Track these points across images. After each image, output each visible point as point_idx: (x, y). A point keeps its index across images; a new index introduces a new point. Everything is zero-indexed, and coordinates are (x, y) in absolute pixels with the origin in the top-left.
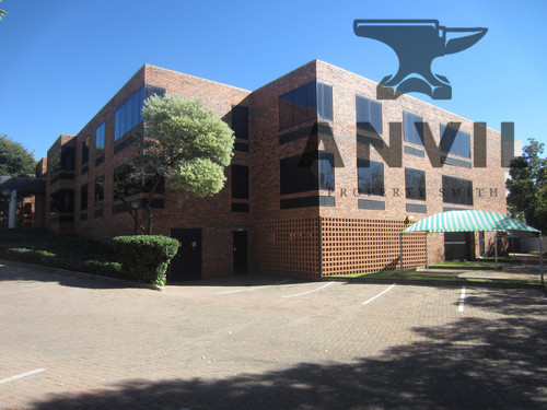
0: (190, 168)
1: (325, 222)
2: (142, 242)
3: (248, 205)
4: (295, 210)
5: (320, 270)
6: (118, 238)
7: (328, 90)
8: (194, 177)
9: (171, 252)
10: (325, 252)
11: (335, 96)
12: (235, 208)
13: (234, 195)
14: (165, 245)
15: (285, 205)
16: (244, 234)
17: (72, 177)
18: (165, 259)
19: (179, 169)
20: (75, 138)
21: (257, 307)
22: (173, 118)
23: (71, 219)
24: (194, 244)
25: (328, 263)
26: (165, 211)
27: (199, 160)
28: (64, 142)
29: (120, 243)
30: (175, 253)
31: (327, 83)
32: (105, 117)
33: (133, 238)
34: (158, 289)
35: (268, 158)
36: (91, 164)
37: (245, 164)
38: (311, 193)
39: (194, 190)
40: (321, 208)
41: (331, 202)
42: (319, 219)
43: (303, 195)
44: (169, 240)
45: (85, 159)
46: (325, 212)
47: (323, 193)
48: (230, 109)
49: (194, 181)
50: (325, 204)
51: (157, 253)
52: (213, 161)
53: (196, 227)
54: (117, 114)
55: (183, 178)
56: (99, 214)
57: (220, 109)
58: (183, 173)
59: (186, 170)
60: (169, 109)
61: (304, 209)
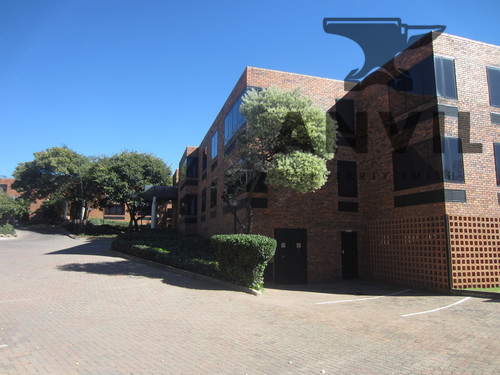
0: (288, 161)
1: (453, 221)
2: (237, 240)
3: (357, 204)
4: (413, 207)
5: (449, 281)
6: (214, 237)
7: (450, 65)
8: (292, 171)
9: (268, 252)
10: (456, 259)
11: (459, 71)
12: (343, 207)
13: (341, 194)
14: (261, 244)
15: (400, 202)
16: (354, 235)
17: (196, 183)
18: (262, 260)
19: (277, 164)
20: (198, 149)
21: (367, 330)
22: (270, 110)
23: (194, 221)
24: (299, 245)
25: (460, 272)
26: (268, 211)
27: (298, 153)
28: (189, 153)
29: (217, 242)
30: (273, 253)
31: (447, 57)
32: (218, 126)
33: (229, 237)
34: (255, 294)
35: (378, 151)
36: (209, 170)
37: (352, 160)
38: (433, 187)
39: (293, 186)
40: (447, 204)
41: (461, 197)
42: (445, 217)
43: (422, 189)
44: (266, 239)
45: (205, 166)
46: (452, 208)
47: (448, 186)
48: (334, 103)
49: (293, 176)
50: (452, 200)
51: (252, 254)
52: (313, 152)
53: (301, 227)
54: (226, 120)
55: (281, 173)
56: (213, 215)
57: (324, 104)
58: (281, 168)
59: (285, 163)
60: (266, 102)
61: (425, 207)
